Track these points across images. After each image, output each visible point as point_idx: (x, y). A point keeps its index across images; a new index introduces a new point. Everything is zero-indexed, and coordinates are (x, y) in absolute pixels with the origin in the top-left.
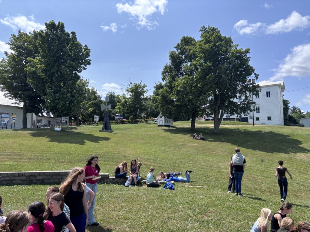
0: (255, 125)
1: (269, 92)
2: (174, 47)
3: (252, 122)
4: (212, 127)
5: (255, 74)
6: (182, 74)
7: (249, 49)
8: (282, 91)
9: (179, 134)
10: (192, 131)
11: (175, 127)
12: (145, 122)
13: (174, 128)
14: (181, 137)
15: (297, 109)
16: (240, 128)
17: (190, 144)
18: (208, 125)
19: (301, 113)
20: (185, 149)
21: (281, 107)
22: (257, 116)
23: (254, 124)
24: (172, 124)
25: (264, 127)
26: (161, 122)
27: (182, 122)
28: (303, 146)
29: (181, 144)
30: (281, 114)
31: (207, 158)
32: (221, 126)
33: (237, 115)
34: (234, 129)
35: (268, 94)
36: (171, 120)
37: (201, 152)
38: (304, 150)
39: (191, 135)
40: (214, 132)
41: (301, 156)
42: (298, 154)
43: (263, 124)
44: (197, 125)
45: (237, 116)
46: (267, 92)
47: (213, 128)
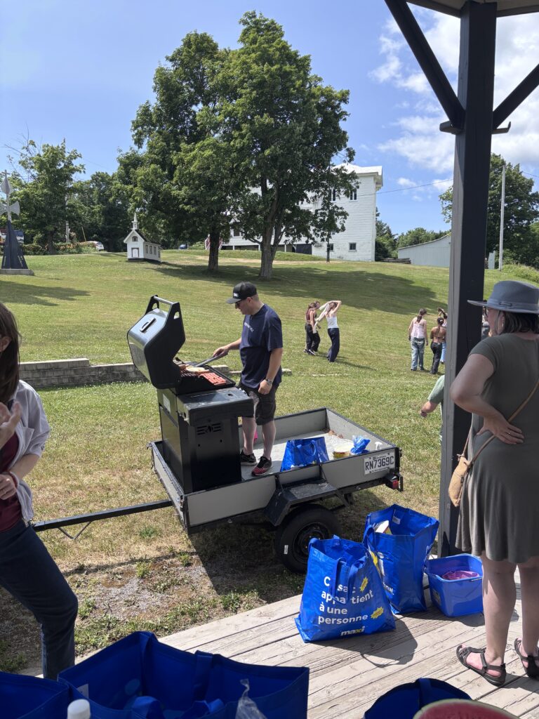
2: (167, 58)
4: (258, 264)
8: (377, 188)
10: (212, 273)
12: (74, 250)
23: (328, 259)
24: (159, 257)
26: (135, 251)
33: (306, 238)
35: (353, 194)
36: (157, 247)
40: (262, 275)
43: (340, 258)
45: (307, 242)
47: (260, 267)
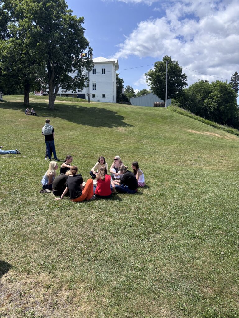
0: (91, 102)
1: (105, 69)
3: (88, 99)
5: (89, 48)
6: (8, 36)
7: (83, 18)
8: (116, 69)
9: (9, 109)
10: (25, 106)
11: (6, 102)
13: (4, 103)
14: (10, 113)
15: (131, 89)
16: (76, 104)
17: (20, 120)
18: (44, 100)
19: (133, 93)
20: (13, 125)
21: (114, 85)
22: (94, 93)
23: (89, 101)
24: (2, 97)
25: (97, 104)
27: (15, 96)
28: (125, 121)
29: (10, 119)
30: (114, 92)
31: (35, 132)
32: (57, 102)
33: (72, 90)
34: (70, 105)
35: (104, 71)
37: (31, 127)
38: (125, 125)
39: (23, 111)
40: (49, 107)
41: (120, 129)
42: (119, 128)
43: (98, 101)
44: (31, 100)
46: (103, 69)
47: (48, 103)
